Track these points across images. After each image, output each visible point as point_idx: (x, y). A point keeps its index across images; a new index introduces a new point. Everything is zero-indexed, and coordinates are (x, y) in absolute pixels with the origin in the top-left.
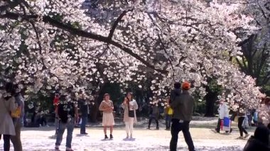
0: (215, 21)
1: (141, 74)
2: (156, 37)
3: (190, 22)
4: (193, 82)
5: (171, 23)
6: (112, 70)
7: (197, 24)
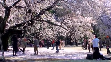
0: (86, 21)
1: (69, 34)
2: (72, 25)
3: (80, 22)
4: (81, 36)
5: (76, 22)
6: (62, 33)
7: (82, 22)
